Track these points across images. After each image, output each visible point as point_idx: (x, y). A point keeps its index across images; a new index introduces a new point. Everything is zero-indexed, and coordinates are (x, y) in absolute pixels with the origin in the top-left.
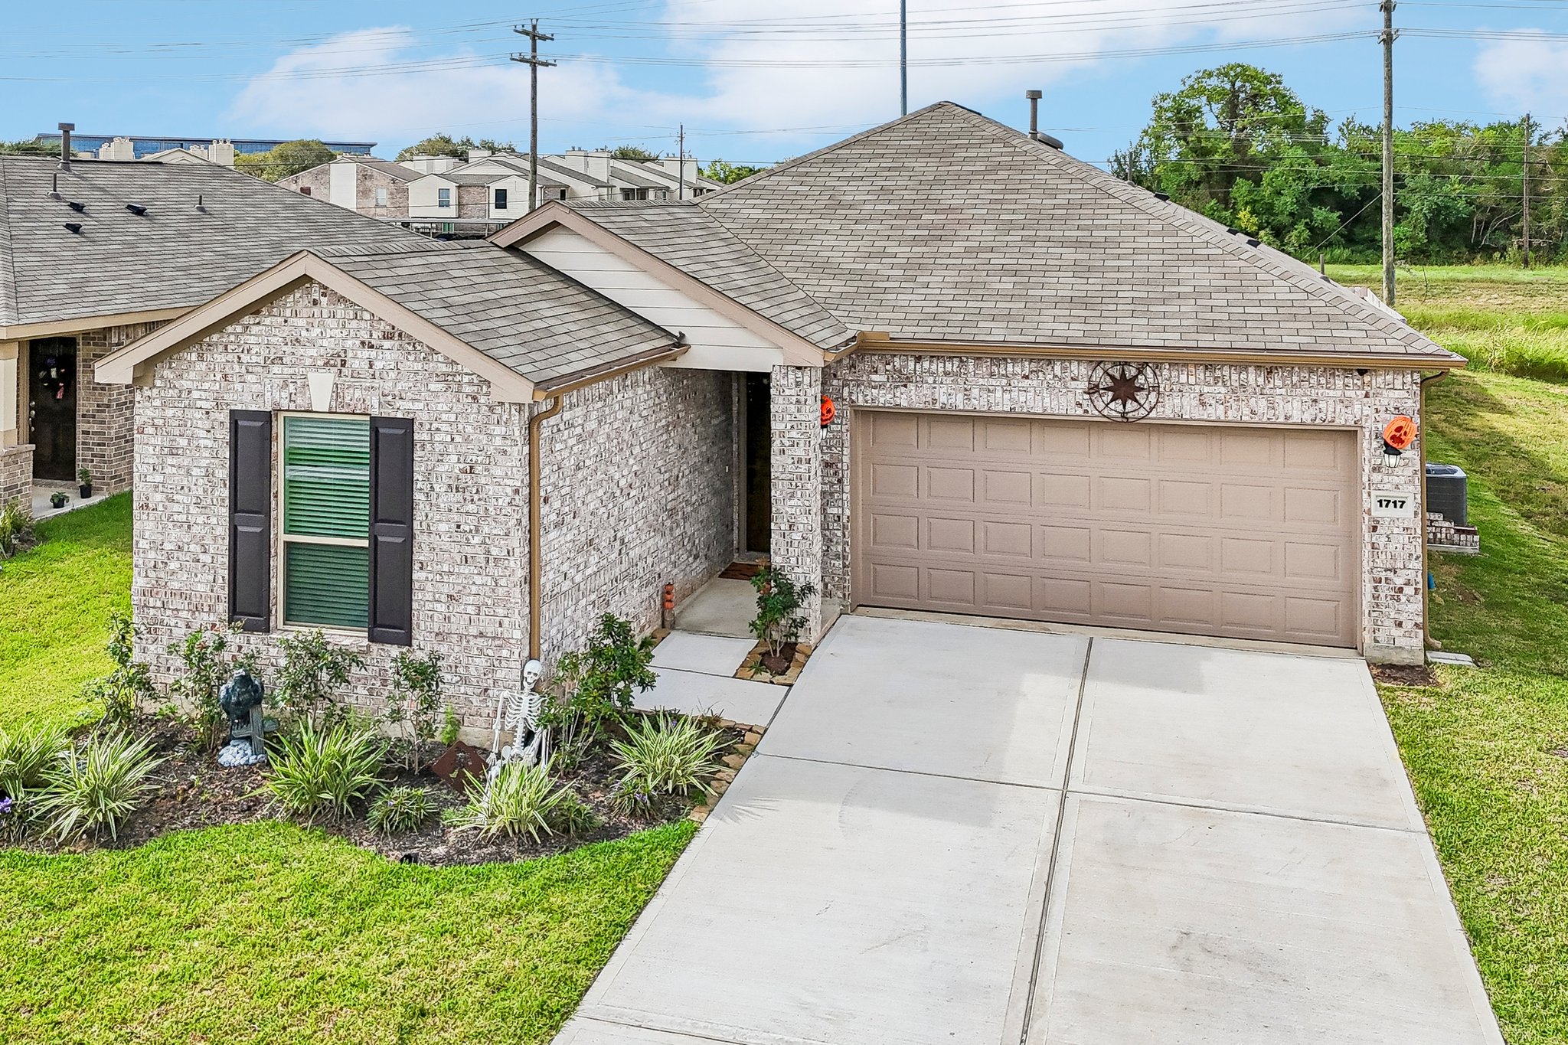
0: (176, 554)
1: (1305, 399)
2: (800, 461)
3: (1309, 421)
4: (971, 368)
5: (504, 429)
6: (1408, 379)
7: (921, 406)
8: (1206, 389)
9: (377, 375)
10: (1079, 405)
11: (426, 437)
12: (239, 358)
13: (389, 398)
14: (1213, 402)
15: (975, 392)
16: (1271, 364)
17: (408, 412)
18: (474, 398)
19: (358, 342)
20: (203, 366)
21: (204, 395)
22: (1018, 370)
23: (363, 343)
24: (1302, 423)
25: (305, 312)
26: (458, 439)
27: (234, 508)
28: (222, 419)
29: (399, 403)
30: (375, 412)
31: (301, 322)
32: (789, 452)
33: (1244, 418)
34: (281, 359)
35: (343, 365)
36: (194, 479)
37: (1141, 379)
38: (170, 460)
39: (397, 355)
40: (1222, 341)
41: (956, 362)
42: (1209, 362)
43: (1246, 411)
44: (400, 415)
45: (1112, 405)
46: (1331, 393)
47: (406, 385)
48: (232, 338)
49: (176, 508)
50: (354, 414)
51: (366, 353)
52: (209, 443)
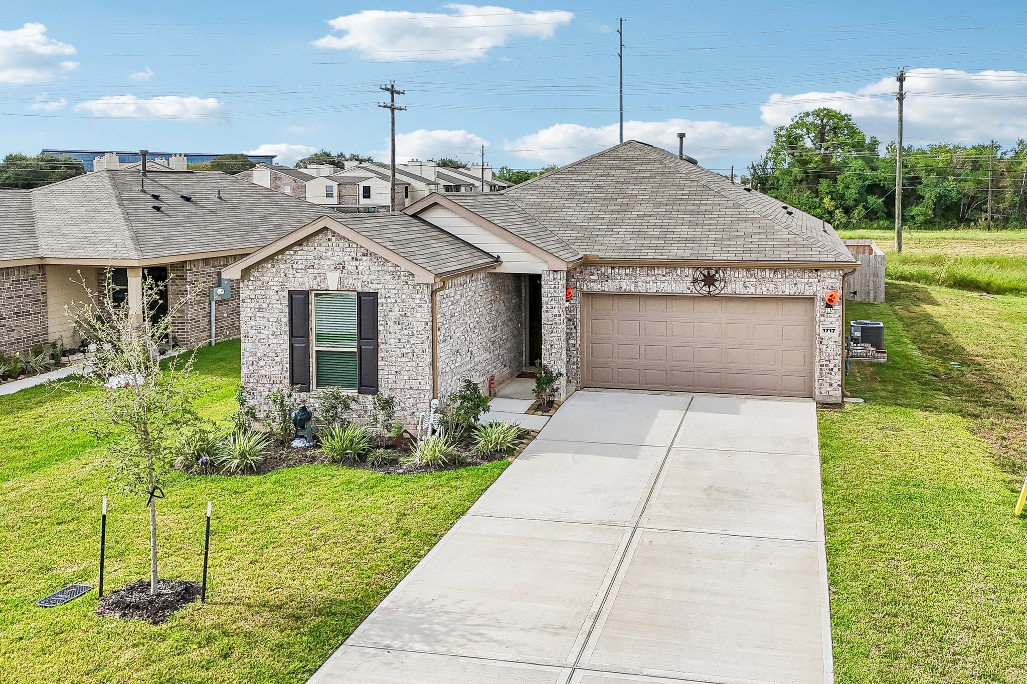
0: (263, 358)
1: (791, 283)
2: (556, 316)
3: (793, 294)
4: (638, 272)
5: (420, 296)
6: (837, 273)
7: (614, 291)
8: (747, 280)
9: (360, 273)
10: (689, 288)
11: (384, 300)
12: (292, 266)
13: (366, 283)
14: (750, 286)
15: (640, 284)
16: (776, 268)
17: (375, 289)
18: (406, 282)
19: (350, 258)
20: (274, 270)
21: (275, 284)
22: (660, 272)
23: (353, 258)
24: (790, 294)
25: (325, 244)
26: (399, 301)
27: (292, 335)
28: (284, 295)
29: (370, 285)
30: (359, 290)
31: (323, 249)
32: (551, 311)
33: (764, 293)
34: (313, 266)
35: (343, 268)
36: (271, 323)
37: (717, 276)
38: (258, 314)
39: (369, 263)
40: (754, 257)
41: (631, 269)
42: (748, 267)
43: (765, 290)
44: (371, 291)
45: (704, 288)
46: (803, 280)
47: (374, 277)
48: (289, 257)
49: (262, 336)
50: (349, 291)
51: (354, 263)
52: (278, 306)
